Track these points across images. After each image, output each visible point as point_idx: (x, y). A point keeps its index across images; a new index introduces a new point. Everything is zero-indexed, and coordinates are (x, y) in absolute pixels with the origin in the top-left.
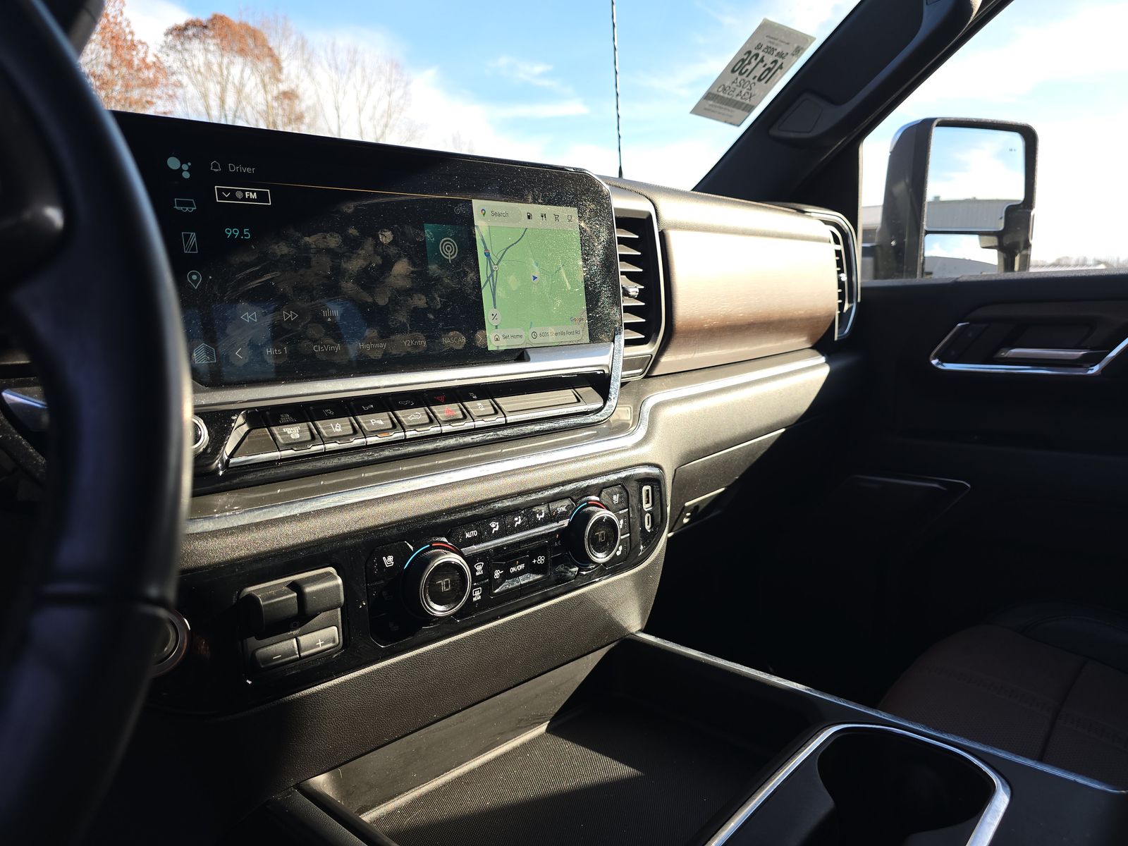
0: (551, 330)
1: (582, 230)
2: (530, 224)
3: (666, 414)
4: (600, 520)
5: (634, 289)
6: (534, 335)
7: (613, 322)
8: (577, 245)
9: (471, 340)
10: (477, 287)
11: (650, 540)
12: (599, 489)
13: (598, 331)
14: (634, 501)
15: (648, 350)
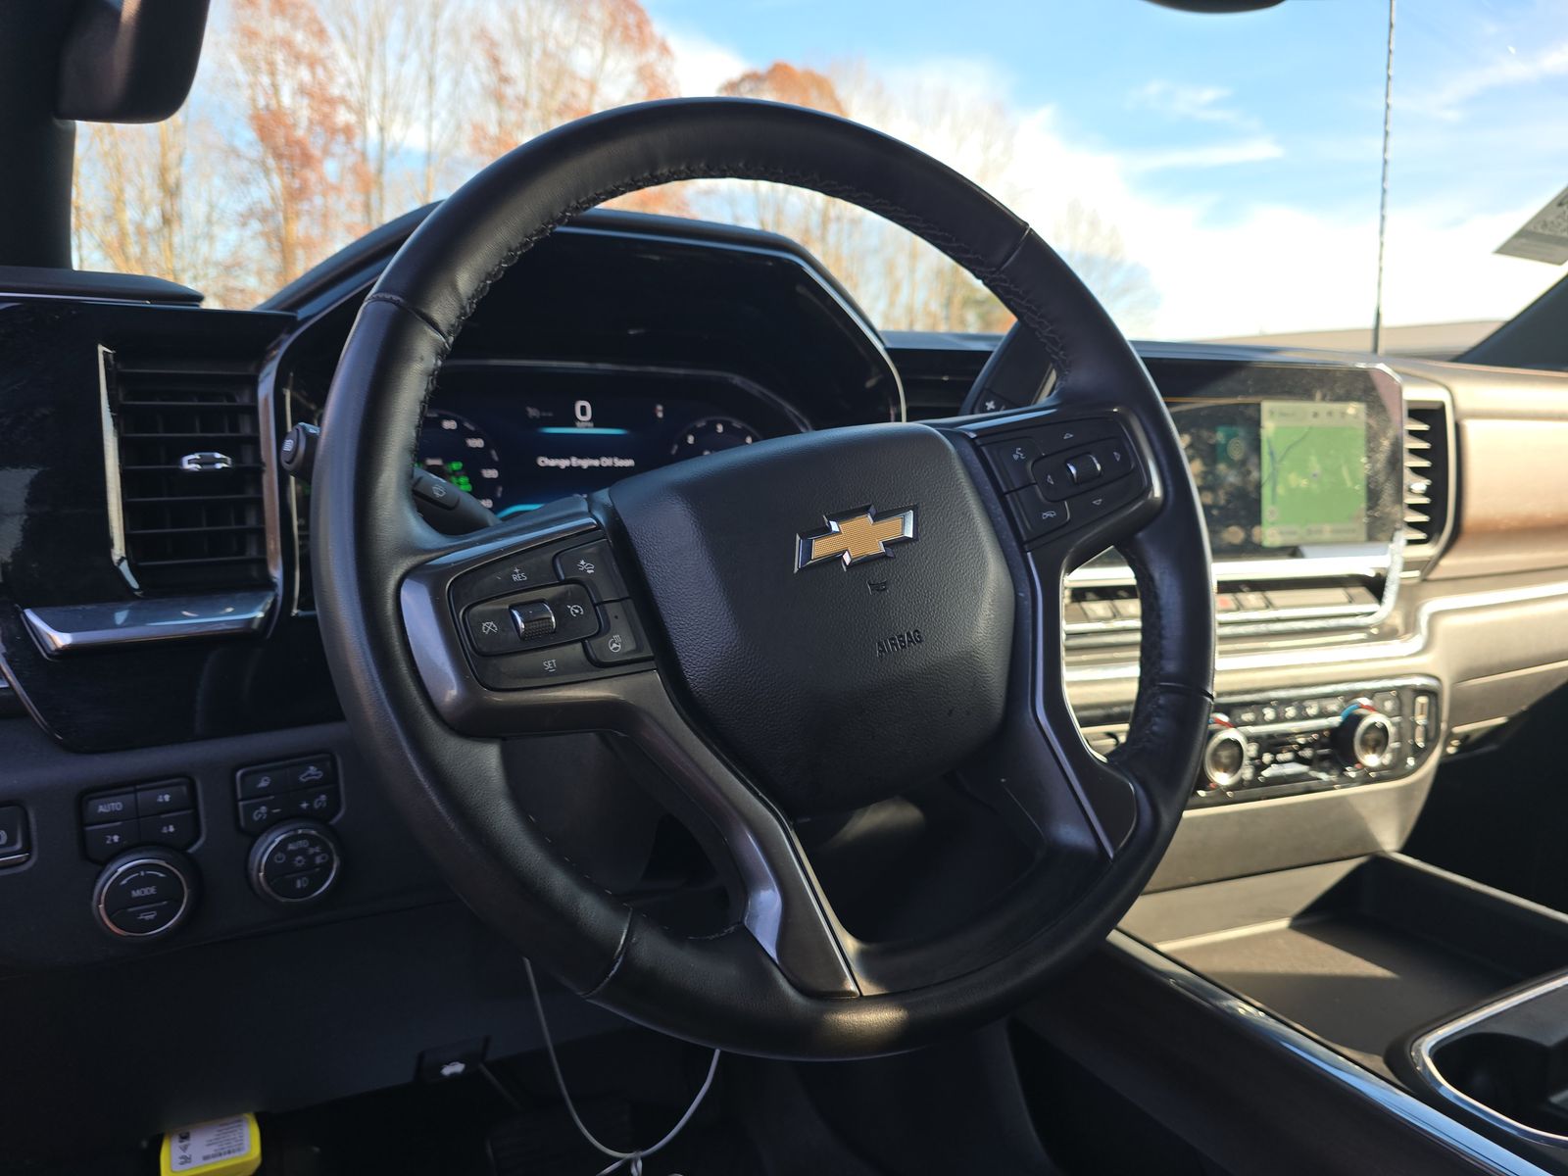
0: (1327, 528)
1: (1369, 427)
2: (1316, 422)
3: (1446, 624)
4: (1373, 726)
5: (1421, 485)
6: (1310, 532)
7: (1394, 522)
8: (1361, 442)
9: (1249, 536)
10: (1259, 486)
11: (1421, 754)
12: (1371, 694)
13: (1377, 531)
14: (1407, 710)
15: (1427, 551)
